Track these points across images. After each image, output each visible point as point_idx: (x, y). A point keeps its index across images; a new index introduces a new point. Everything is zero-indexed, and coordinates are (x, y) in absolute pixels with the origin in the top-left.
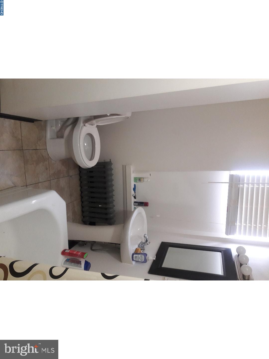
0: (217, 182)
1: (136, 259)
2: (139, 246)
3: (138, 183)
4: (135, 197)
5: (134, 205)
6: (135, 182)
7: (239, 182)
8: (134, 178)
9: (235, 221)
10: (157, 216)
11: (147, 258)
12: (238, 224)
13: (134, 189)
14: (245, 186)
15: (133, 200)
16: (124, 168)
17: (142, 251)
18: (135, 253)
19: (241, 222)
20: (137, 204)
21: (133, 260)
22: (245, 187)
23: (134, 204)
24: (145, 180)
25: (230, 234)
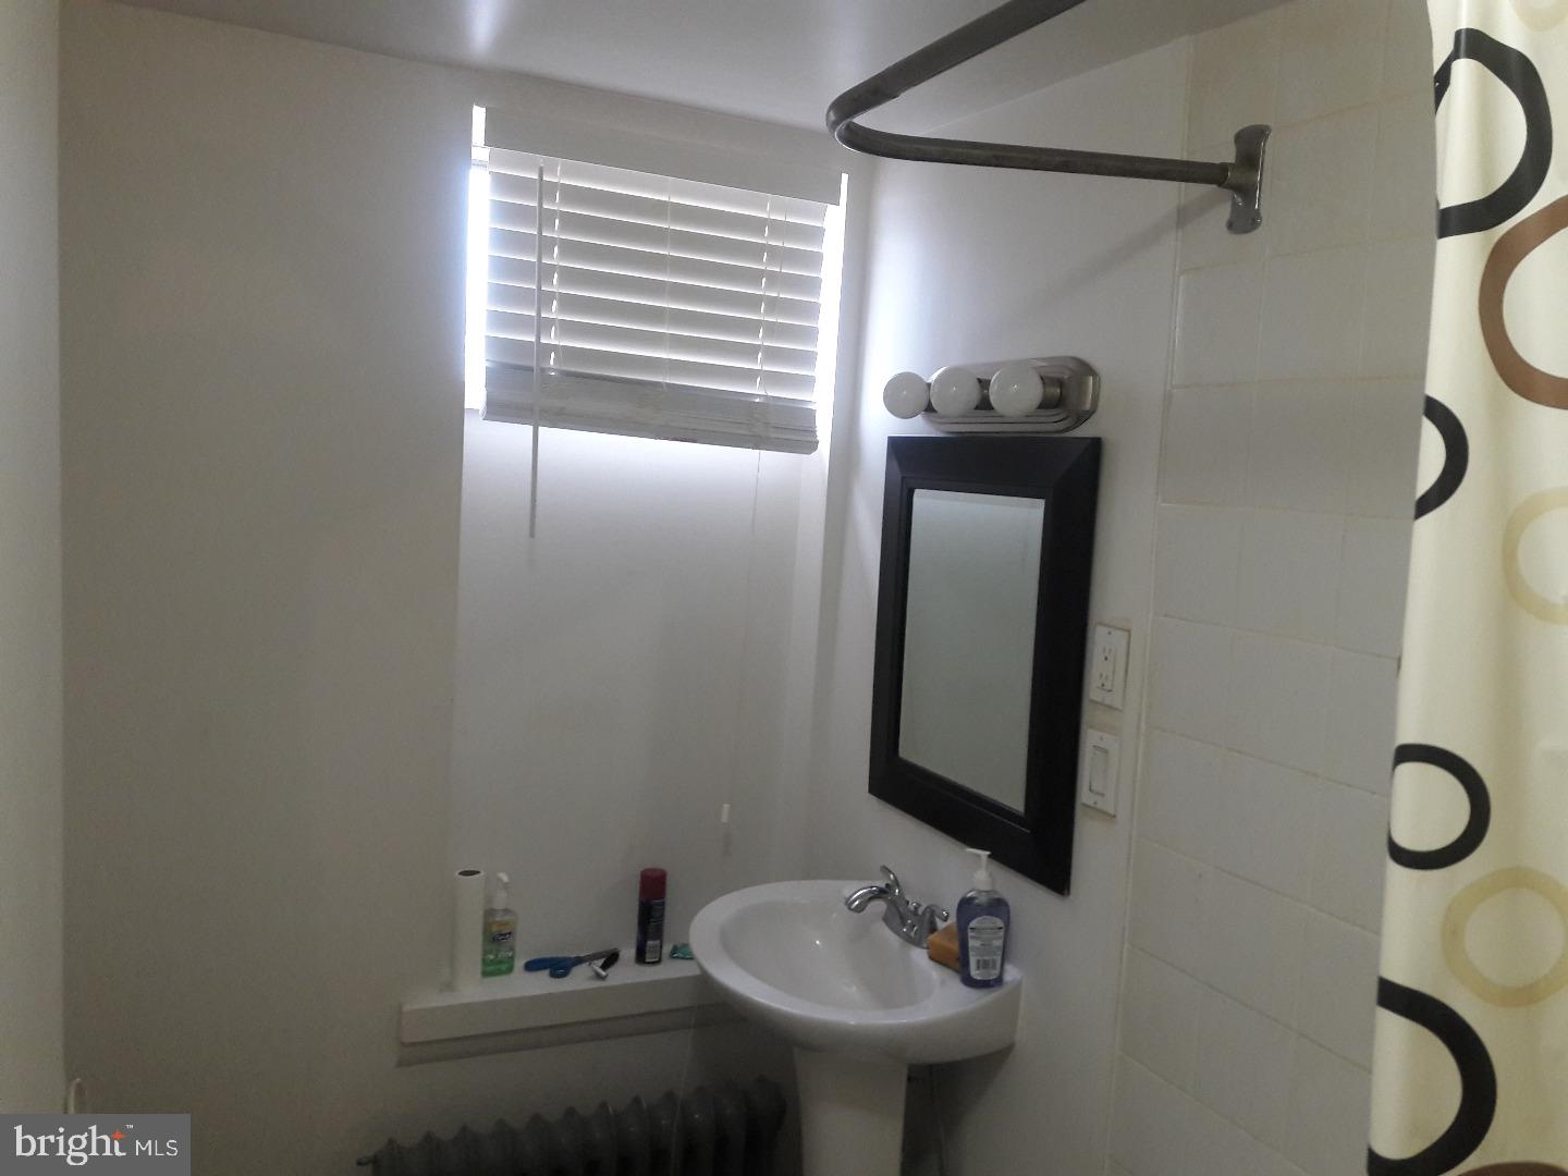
0: (529, 487)
1: (994, 967)
2: (917, 943)
3: (517, 949)
4: (611, 959)
5: (658, 962)
6: (510, 970)
7: (531, 369)
8: (485, 974)
9: (743, 404)
10: (725, 819)
11: (983, 899)
12: (756, 390)
13: (559, 967)
14: (552, 339)
15: (627, 973)
16: (418, 1054)
17: (941, 925)
18: (958, 965)
19: (749, 376)
20: (650, 943)
21: (999, 981)
22: (557, 343)
23: (653, 963)
24: (501, 900)
25: (813, 432)
